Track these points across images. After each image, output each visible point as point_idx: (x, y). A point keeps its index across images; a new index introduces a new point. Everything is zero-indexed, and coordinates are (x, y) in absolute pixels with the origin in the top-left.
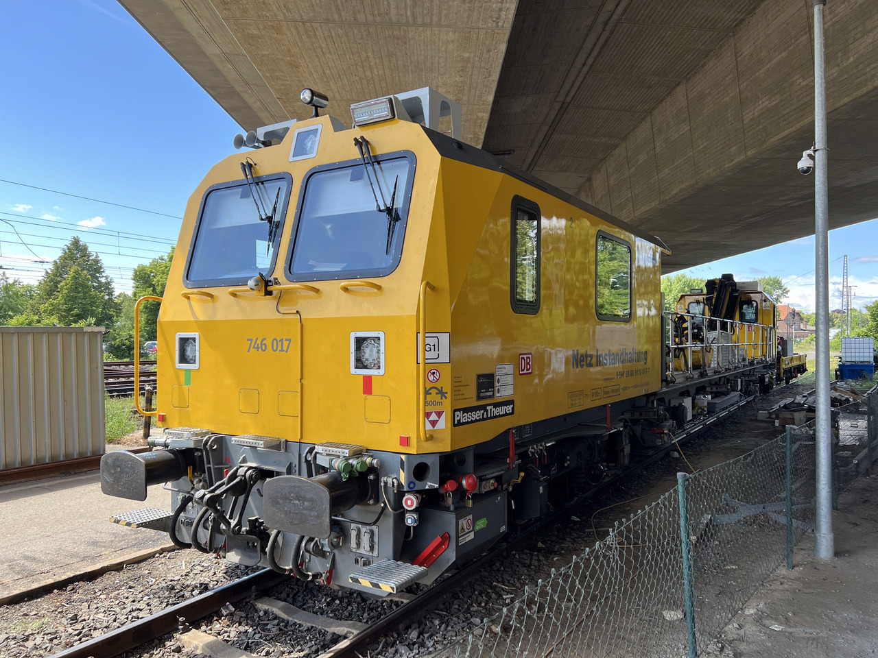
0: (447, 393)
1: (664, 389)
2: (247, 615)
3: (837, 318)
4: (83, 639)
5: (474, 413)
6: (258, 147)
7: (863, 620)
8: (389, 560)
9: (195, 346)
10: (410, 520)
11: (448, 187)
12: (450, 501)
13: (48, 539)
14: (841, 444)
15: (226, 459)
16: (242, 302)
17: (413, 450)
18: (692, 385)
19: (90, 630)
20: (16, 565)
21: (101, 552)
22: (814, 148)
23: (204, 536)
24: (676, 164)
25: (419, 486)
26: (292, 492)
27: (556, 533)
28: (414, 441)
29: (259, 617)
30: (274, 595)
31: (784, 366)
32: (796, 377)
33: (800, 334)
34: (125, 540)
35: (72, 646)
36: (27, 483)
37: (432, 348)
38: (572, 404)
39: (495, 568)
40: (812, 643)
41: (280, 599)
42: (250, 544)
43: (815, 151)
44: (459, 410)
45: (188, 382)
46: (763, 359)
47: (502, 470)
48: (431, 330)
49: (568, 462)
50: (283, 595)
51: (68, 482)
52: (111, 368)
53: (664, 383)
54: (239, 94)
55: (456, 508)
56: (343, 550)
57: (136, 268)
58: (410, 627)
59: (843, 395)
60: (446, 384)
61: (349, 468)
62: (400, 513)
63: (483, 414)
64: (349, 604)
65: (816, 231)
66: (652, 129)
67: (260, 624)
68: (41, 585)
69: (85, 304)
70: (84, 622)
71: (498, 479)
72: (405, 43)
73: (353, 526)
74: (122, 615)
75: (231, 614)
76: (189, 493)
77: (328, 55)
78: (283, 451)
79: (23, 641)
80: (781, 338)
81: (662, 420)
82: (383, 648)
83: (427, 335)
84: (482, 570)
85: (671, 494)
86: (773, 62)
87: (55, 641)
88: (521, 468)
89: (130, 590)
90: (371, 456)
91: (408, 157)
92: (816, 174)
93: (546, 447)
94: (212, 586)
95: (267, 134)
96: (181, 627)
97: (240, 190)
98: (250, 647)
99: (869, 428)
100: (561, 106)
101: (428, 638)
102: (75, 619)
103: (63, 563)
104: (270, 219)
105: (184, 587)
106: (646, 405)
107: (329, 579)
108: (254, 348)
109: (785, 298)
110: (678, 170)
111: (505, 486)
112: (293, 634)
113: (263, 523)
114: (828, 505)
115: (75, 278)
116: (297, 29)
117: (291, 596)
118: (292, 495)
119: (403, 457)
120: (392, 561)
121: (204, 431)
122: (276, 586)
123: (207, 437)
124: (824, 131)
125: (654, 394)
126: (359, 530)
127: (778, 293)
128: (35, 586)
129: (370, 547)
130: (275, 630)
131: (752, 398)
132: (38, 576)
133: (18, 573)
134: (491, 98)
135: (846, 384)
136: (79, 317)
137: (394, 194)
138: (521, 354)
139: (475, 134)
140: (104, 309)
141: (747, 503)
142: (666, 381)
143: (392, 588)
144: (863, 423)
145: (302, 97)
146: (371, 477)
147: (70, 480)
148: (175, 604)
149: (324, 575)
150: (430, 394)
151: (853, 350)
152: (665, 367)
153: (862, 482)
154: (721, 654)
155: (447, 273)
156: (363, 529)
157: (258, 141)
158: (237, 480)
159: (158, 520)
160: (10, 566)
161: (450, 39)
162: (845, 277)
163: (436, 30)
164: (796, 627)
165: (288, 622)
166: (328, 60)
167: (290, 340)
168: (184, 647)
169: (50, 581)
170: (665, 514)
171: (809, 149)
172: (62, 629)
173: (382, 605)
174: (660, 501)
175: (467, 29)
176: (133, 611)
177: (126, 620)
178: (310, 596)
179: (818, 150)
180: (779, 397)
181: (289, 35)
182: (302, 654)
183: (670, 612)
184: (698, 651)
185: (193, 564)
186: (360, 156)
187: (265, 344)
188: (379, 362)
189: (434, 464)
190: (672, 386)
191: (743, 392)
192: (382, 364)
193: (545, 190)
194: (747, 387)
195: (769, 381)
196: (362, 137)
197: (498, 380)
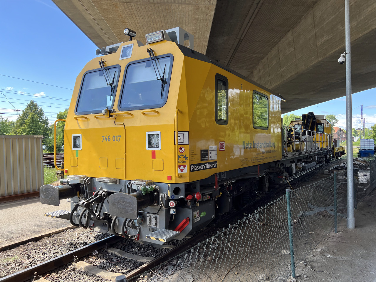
0: (187, 157)
1: (283, 159)
2: (104, 255)
3: (359, 132)
4: (33, 265)
5: (200, 166)
6: (106, 54)
7: (367, 253)
8: (163, 229)
9: (80, 140)
10: (172, 212)
11: (187, 69)
12: (189, 204)
13: (18, 224)
14: (359, 183)
15: (94, 188)
16: (100, 121)
17: (173, 182)
18: (295, 158)
19: (36, 261)
20: (5, 235)
21: (41, 229)
23: (84, 221)
24: (289, 65)
25: (176, 197)
26: (121, 200)
28: (173, 178)
29: (109, 256)
30: (116, 247)
31: (335, 151)
32: (341, 156)
33: (343, 139)
34: (51, 225)
35: (28, 268)
36: (10, 202)
37: (181, 138)
38: (243, 164)
39: (210, 235)
40: (345, 263)
41: (118, 249)
42: (104, 224)
43: (346, 54)
44: (193, 165)
45: (77, 156)
46: (327, 148)
47: (212, 191)
48: (180, 130)
50: (120, 247)
52: (48, 156)
53: (283, 157)
54: (101, 37)
55: (192, 207)
56: (144, 225)
57: (58, 113)
58: (173, 259)
59: (361, 163)
60: (187, 153)
61: (146, 190)
62: (168, 209)
63: (204, 167)
64: (148, 250)
66: (278, 50)
67: (109, 259)
68: (15, 243)
69: (36, 129)
70: (33, 258)
71: (211, 195)
72: (171, 12)
73: (148, 215)
74: (50, 255)
75: (97, 255)
76: (78, 203)
77: (137, 17)
78: (118, 184)
79: (7, 266)
80: (334, 139)
81: (282, 172)
82: (161, 267)
83: (178, 132)
85: (282, 197)
86: (330, 20)
87: (21, 266)
88: (221, 190)
89: (53, 245)
90: (155, 185)
91: (170, 56)
92: (346, 64)
93: (232, 183)
94: (88, 243)
95: (110, 49)
96: (75, 260)
97: (99, 73)
98: (105, 268)
99: (371, 176)
100: (239, 41)
101: (181, 263)
102: (29, 257)
103: (25, 234)
104: (111, 85)
105: (77, 244)
106: (276, 166)
107: (138, 238)
108: (105, 140)
109: (336, 124)
110: (290, 67)
111: (213, 198)
112: (123, 262)
113: (110, 215)
114: (352, 206)
115: (32, 118)
116: (124, 6)
117: (123, 247)
118: (121, 201)
119: (169, 185)
120: (165, 229)
121: (84, 176)
122: (116, 243)
123: (85, 178)
124: (349, 45)
125: (279, 161)
126: (151, 217)
127: (333, 122)
128: (13, 243)
129: (155, 224)
130: (115, 261)
131: (322, 164)
132: (14, 239)
133: (5, 238)
134: (208, 36)
135: (362, 159)
137: (164, 72)
138: (220, 142)
140: (45, 131)
141: (318, 206)
143: (164, 240)
144: (368, 174)
145: (125, 32)
146: (156, 194)
147: (29, 201)
148: (72, 250)
149: (136, 236)
150: (180, 158)
151: (365, 145)
152: (283, 149)
153: (367, 198)
154: (305, 267)
155: (187, 106)
157: (106, 52)
158: (98, 196)
159: (65, 215)
160: (2, 235)
161: (190, 10)
162: (362, 114)
163: (184, 6)
164: (338, 256)
165: (121, 258)
166: (138, 20)
167: (120, 136)
168: (76, 268)
169: (19, 241)
170: (280, 205)
171: (343, 53)
172: (24, 261)
173: (162, 250)
174: (278, 200)
175: (197, 5)
176: (54, 253)
177: (51, 257)
178: (131, 247)
179: (347, 53)
180: (333, 165)
181: (121, 9)
182: (127, 271)
183: (284, 251)
184: (295, 265)
185: (81, 234)
186: (149, 57)
187: (110, 138)
188: (158, 145)
189: (182, 188)
190: (286, 158)
191: (318, 162)
192: (160, 146)
193: (230, 71)
194: (320, 160)
195: (329, 157)
196: (150, 49)
197: (210, 152)
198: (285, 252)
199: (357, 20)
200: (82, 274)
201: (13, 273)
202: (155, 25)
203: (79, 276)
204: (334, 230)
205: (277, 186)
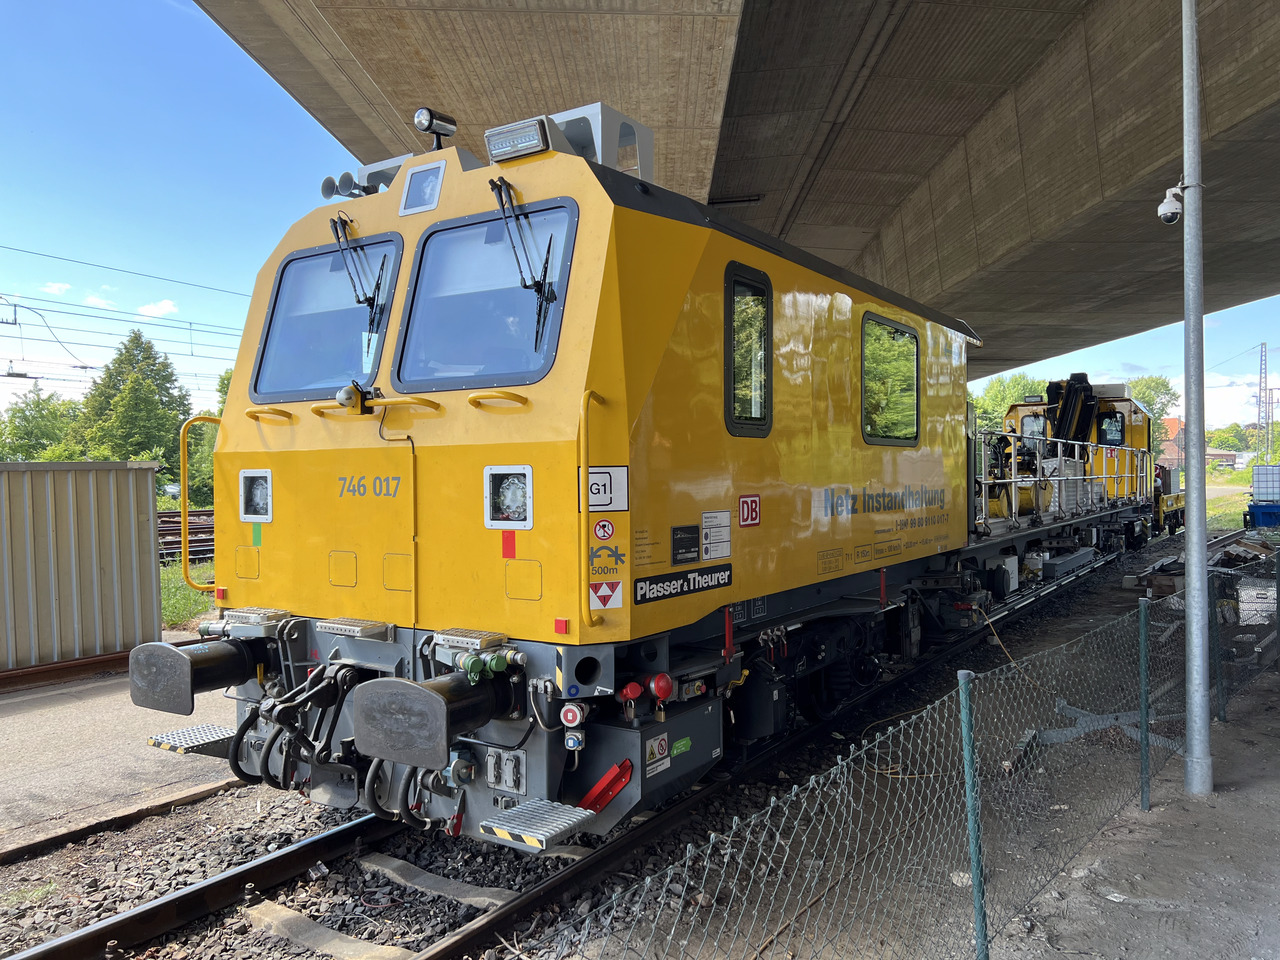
0: (624, 555)
1: (973, 545)
2: (347, 879)
3: (1253, 436)
4: (103, 915)
5: (668, 583)
6: (360, 196)
7: (1247, 887)
8: (542, 800)
9: (266, 488)
10: (572, 741)
11: (623, 249)
12: (631, 713)
13: (66, 769)
14: (1241, 624)
15: (312, 654)
16: (332, 424)
17: (574, 639)
18: (1018, 538)
19: (115, 902)
20: (17, 807)
21: (140, 788)
22: (1183, 184)
23: (277, 764)
24: (1001, 211)
25: (585, 691)
26: (394, 703)
27: (807, 757)
28: (575, 626)
29: (365, 882)
30: (389, 850)
31: (1165, 508)
34: (176, 771)
35: (87, 925)
37: (602, 489)
38: (825, 569)
39: (712, 810)
40: (1167, 922)
41: (396, 856)
42: (345, 777)
43: (1183, 189)
44: (643, 580)
45: (257, 542)
46: (1133, 498)
47: (714, 667)
48: (597, 463)
49: (823, 654)
50: (402, 851)
51: (106, 686)
53: (973, 536)
54: (359, 119)
55: (642, 724)
56: (477, 785)
57: (223, 374)
58: (580, 897)
59: (1249, 551)
60: (623, 543)
61: (480, 667)
62: (558, 733)
63: (682, 585)
64: (497, 862)
65: (1186, 316)
66: (967, 161)
67: (364, 892)
68: (49, 836)
69: (149, 428)
70: (107, 891)
71: (710, 681)
72: (587, 39)
73: (490, 750)
74: (163, 880)
75: (324, 878)
76: (258, 703)
77: (474, 59)
78: (390, 641)
79: (17, 918)
80: (1162, 467)
81: (968, 590)
82: (537, 927)
83: (592, 470)
84: (694, 813)
85: (943, 703)
86: (1143, 55)
87: (63, 918)
88: (745, 663)
89: (177, 843)
90: (515, 649)
91: (565, 206)
92: (1186, 223)
93: (788, 633)
94: (296, 837)
95: (371, 177)
96: (248, 897)
97: (330, 259)
98: (347, 926)
100: (832, 128)
101: (604, 912)
102: (94, 885)
103: (84, 804)
104: (370, 301)
105: (256, 839)
106: (946, 568)
107: (459, 827)
108: (349, 490)
110: (1005, 220)
111: (719, 690)
112: (411, 907)
114: (1203, 715)
115: (134, 390)
116: (426, 20)
117: (413, 851)
118: (394, 706)
119: (560, 649)
120: (545, 802)
121: (280, 613)
122: (393, 836)
123: (284, 621)
124: (1197, 159)
125: (957, 552)
126: (499, 758)
128: (41, 837)
129: (515, 781)
130: (385, 901)
131: (1113, 556)
132: (46, 823)
133: (19, 819)
134: (718, 118)
135: (1258, 534)
136: (142, 447)
137: (547, 262)
138: (741, 497)
139: (699, 172)
141: (1091, 710)
142: (973, 531)
143: (541, 842)
144: (1273, 593)
145: (416, 120)
146: (515, 679)
147: (109, 683)
148: (240, 864)
149: (449, 822)
150: (600, 556)
151: (1270, 485)
152: (972, 510)
153: (1266, 680)
154: (1028, 937)
155: (624, 379)
156: (505, 755)
157: (357, 186)
158: (324, 684)
159: (216, 742)
160: (8, 809)
161: (651, 32)
162: (1263, 375)
163: (630, 18)
164: (1145, 896)
165: (405, 889)
166: (475, 66)
167: (398, 479)
168: (251, 926)
169: (63, 831)
170: (932, 732)
171: (1174, 186)
172: (74, 900)
173: (544, 864)
174: (924, 714)
175: (676, 17)
176: (179, 874)
177: (167, 887)
178: (440, 851)
179: (1187, 187)
180: (1158, 554)
181: (416, 30)
182: (421, 937)
183: (962, 874)
184: (990, 933)
185: (272, 805)
186: (497, 206)
187: (363, 486)
188: (525, 510)
189: (606, 659)
190: (986, 540)
191: (1101, 546)
192: (529, 514)
193: (778, 253)
194: (1107, 540)
195: (1141, 530)
196: (501, 179)
197: (706, 534)
198: (962, 879)
199: (1237, 60)
200: (269, 946)
201: (36, 944)
202: (536, 84)
203: (260, 954)
204: (1137, 800)
205: (953, 638)
